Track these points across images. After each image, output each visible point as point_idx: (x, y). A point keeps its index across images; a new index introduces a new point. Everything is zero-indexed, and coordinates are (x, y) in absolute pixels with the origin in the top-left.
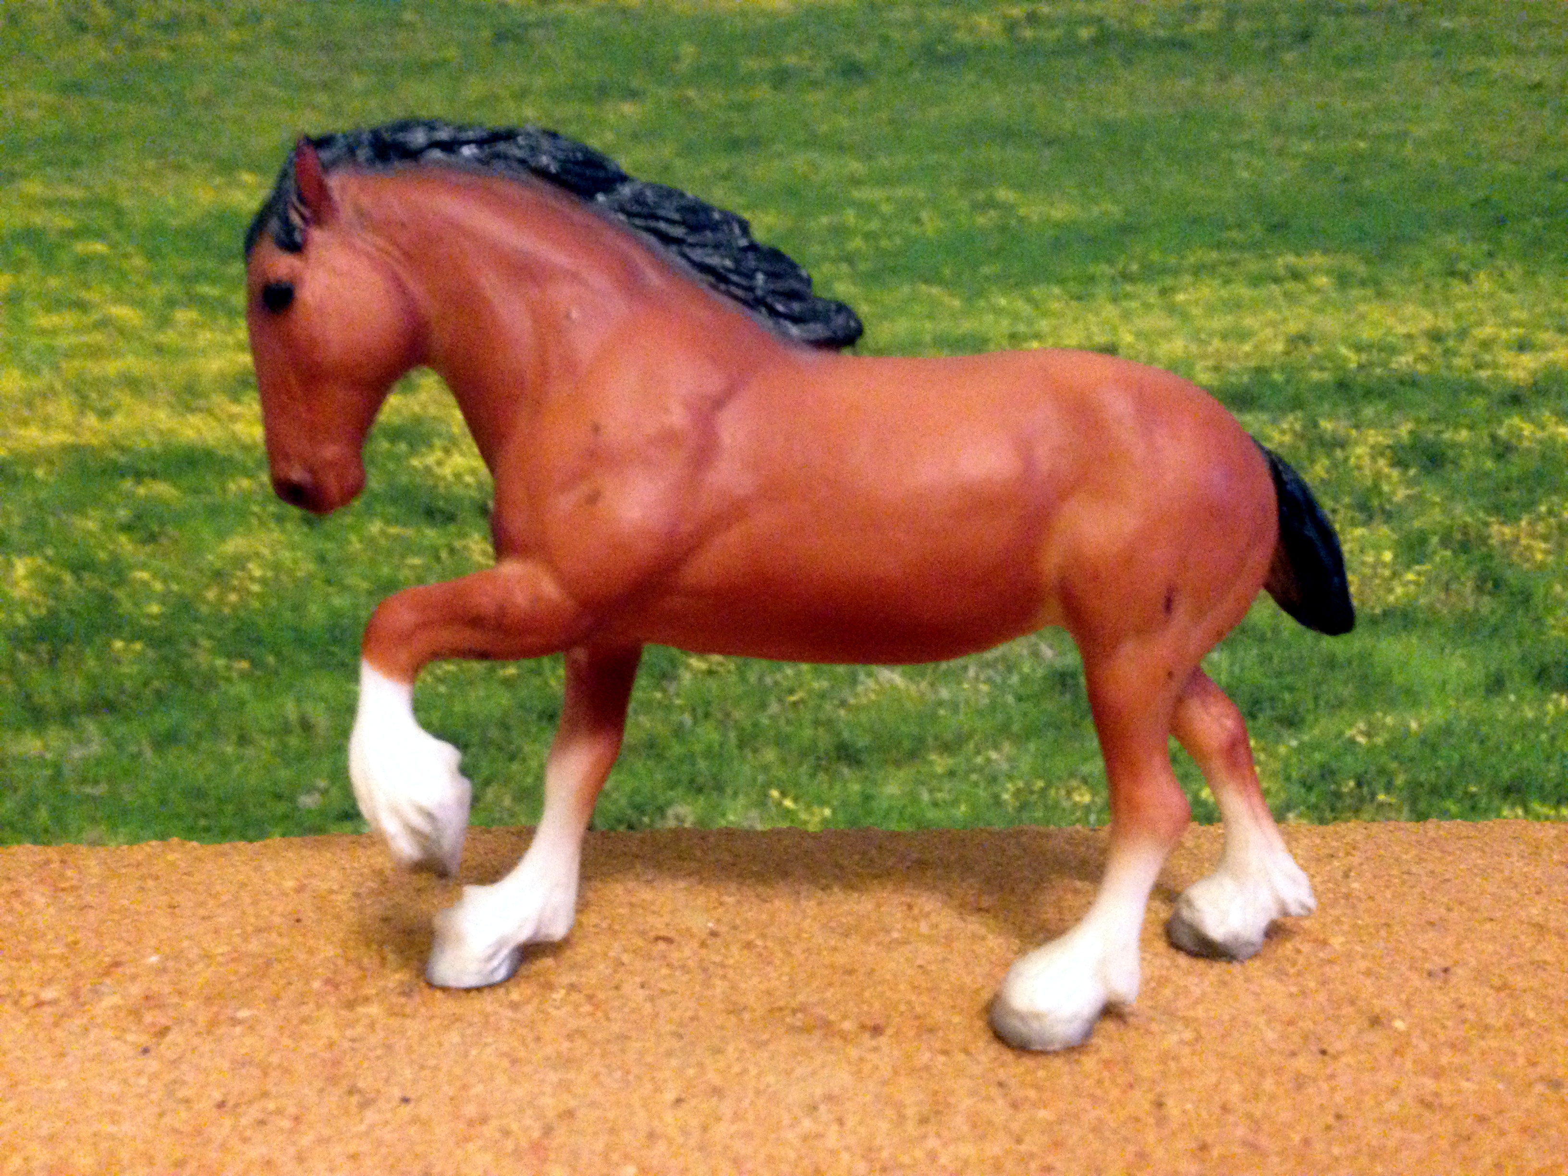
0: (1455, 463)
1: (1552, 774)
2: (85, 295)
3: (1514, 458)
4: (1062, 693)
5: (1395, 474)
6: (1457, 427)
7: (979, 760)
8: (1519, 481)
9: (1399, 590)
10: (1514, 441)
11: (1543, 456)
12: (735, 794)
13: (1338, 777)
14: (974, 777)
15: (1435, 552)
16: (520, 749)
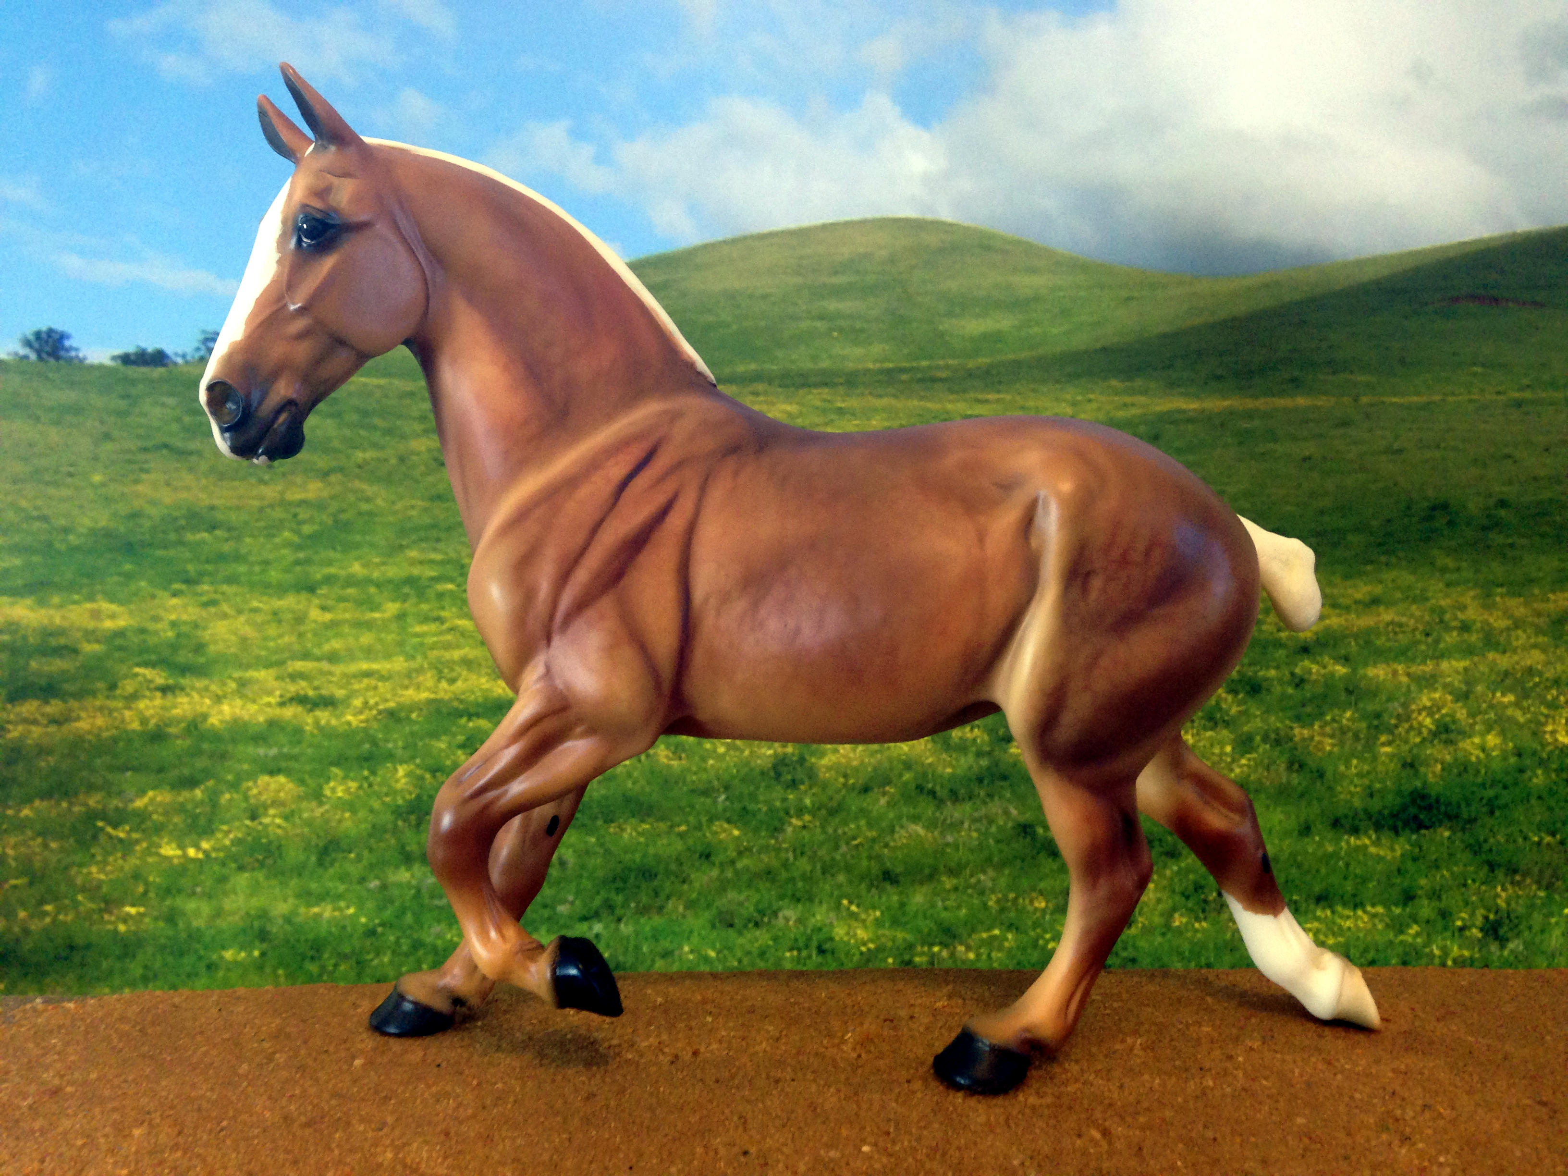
0: (1268, 690)
1: (1349, 888)
2: (443, 614)
3: (1307, 687)
4: (1025, 838)
5: (1230, 698)
6: (1268, 668)
7: (973, 880)
8: (1310, 700)
9: (1238, 770)
10: (1306, 677)
11: (1326, 685)
12: (821, 902)
13: (1206, 891)
14: (970, 891)
15: (1258, 746)
16: (689, 875)
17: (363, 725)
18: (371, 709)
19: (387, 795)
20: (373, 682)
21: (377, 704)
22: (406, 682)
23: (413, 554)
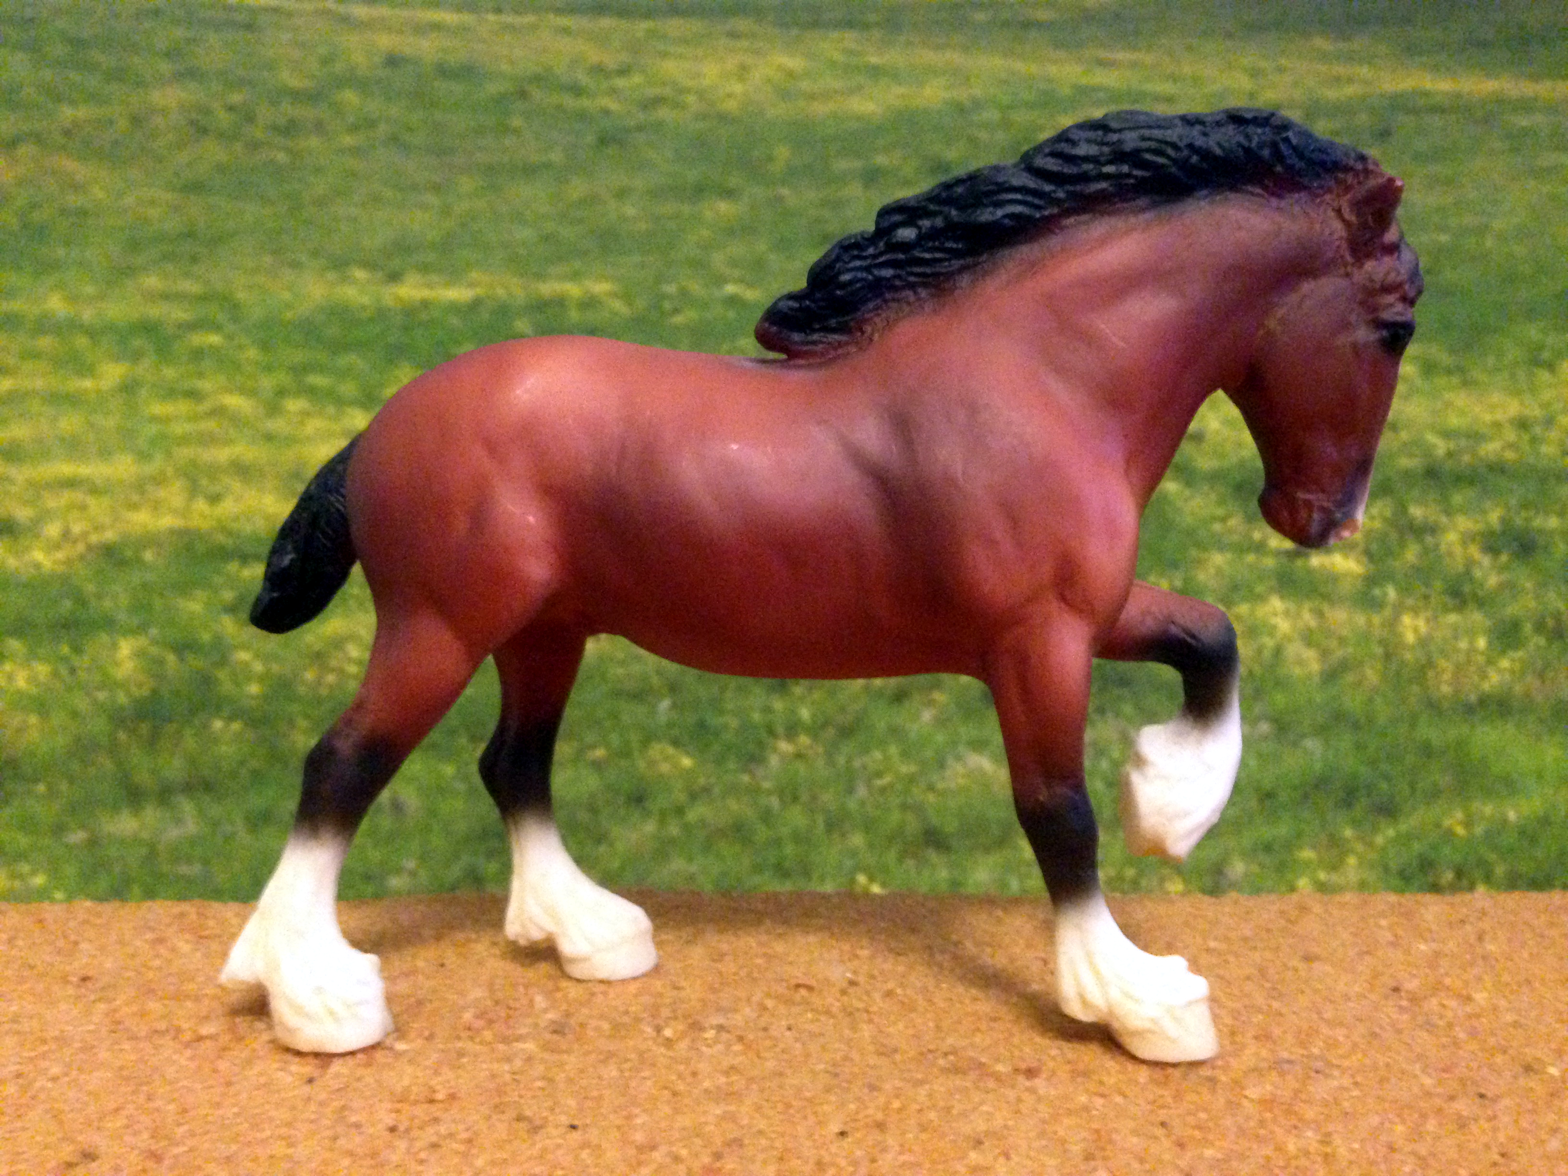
17: (60, 569)
18: (75, 542)
19: (101, 687)
20: (78, 496)
21: (85, 534)
22: (135, 498)
23: (152, 282)
